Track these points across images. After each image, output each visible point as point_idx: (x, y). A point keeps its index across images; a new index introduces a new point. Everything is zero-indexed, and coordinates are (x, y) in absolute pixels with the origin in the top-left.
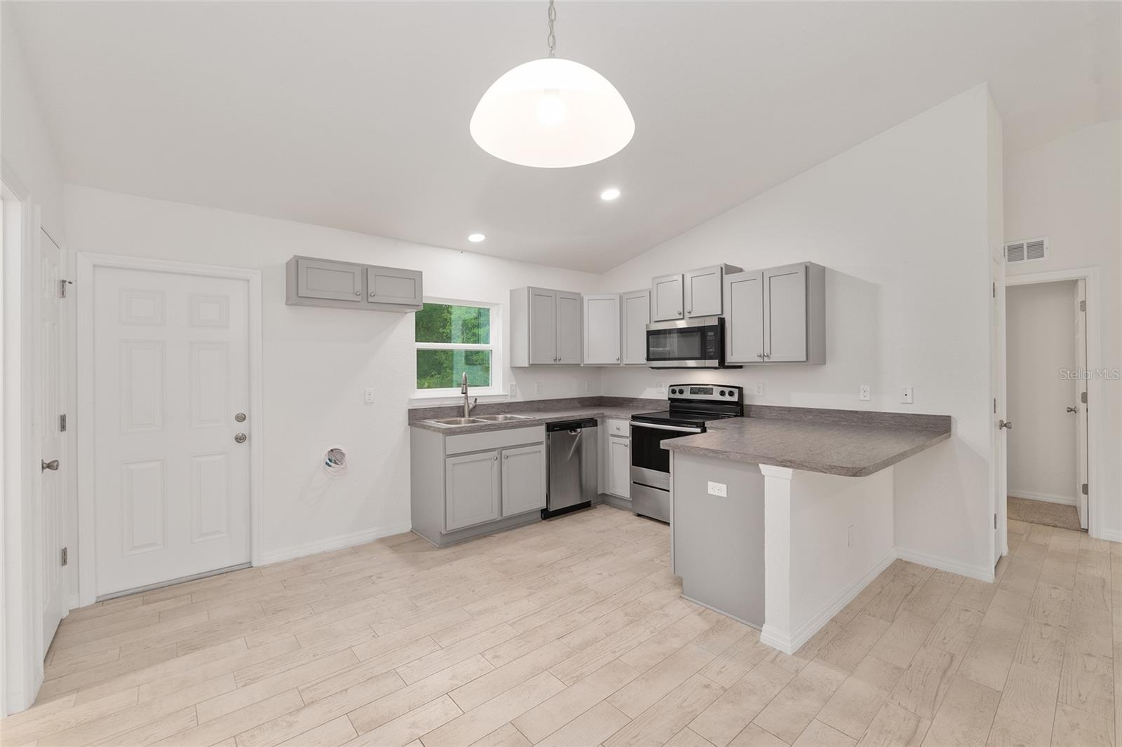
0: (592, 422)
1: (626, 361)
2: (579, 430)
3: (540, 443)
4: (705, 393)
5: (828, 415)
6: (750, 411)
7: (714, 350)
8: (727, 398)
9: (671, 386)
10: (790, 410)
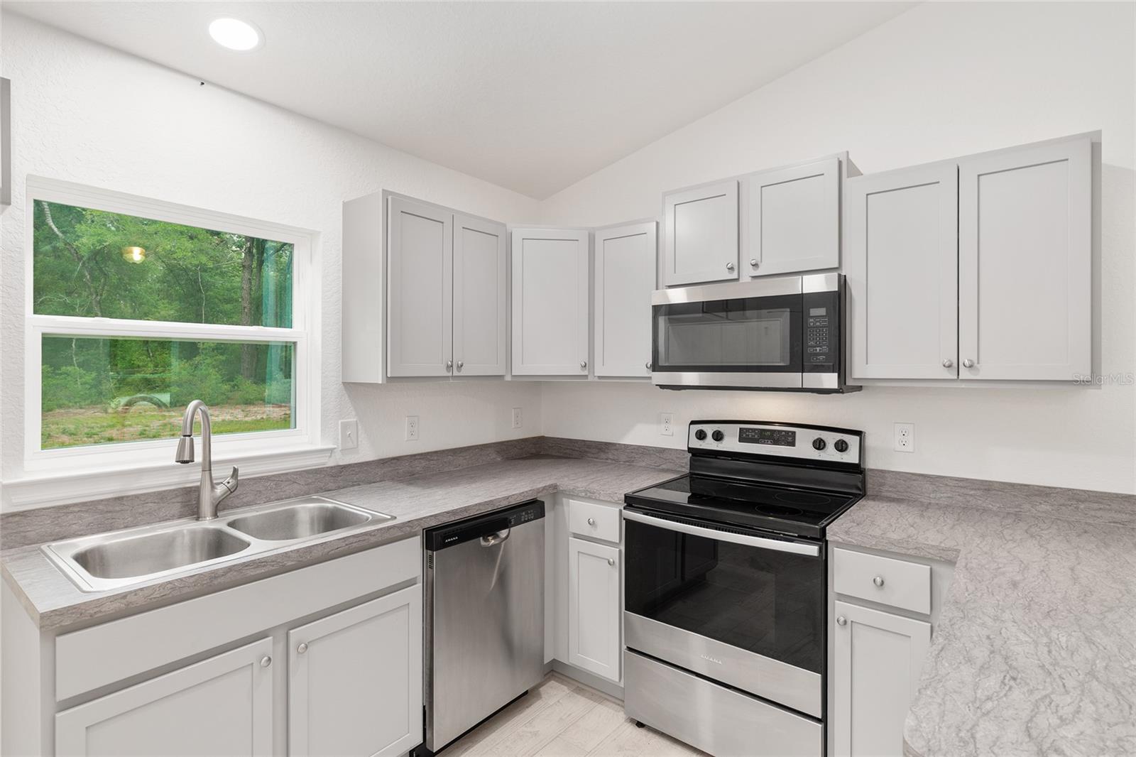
0: (532, 509)
1: (600, 371)
2: (503, 533)
3: (410, 583)
4: (776, 442)
5: (1096, 506)
6: (882, 485)
7: (825, 349)
8: (830, 454)
9: (693, 423)
10: (987, 487)
